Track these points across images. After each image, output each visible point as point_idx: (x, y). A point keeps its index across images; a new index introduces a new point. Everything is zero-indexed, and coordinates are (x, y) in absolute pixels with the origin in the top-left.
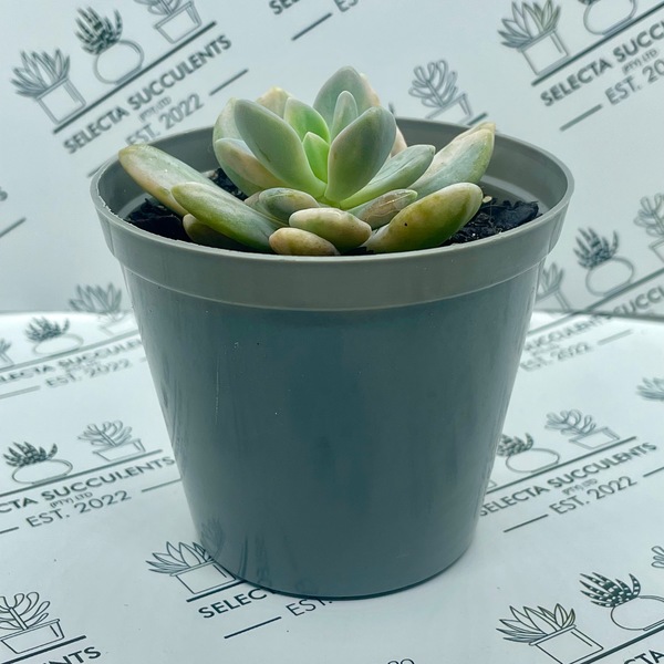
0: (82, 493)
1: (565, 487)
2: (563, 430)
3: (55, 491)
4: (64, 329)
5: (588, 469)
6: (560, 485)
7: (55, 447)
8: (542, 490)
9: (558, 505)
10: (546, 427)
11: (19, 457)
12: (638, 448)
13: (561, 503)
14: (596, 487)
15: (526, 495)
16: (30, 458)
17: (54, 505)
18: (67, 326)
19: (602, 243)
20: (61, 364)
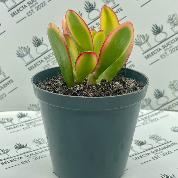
2: (153, 139)
12: (172, 144)
16: (20, 147)
19: (160, 93)
20: (26, 124)
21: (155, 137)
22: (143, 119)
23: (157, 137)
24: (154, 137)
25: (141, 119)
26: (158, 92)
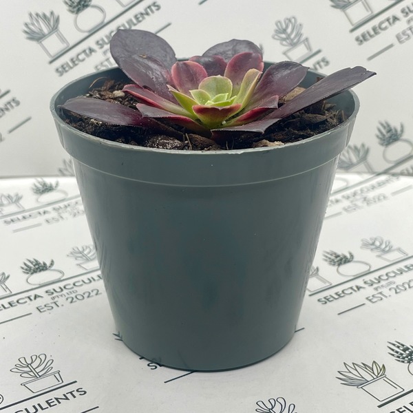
0: (71, 290)
1: (375, 286)
2: (372, 250)
3: (54, 290)
4: (56, 187)
5: (389, 275)
6: (372, 285)
7: (52, 261)
8: (361, 287)
9: (371, 298)
10: (361, 248)
11: (30, 268)
13: (373, 296)
14: (394, 286)
15: (350, 291)
17: (53, 298)
18: (57, 184)
20: (54, 209)
21: (377, 243)
22: (348, 198)
23: (381, 244)
24: (373, 244)
25: (343, 197)
26: (387, 128)
